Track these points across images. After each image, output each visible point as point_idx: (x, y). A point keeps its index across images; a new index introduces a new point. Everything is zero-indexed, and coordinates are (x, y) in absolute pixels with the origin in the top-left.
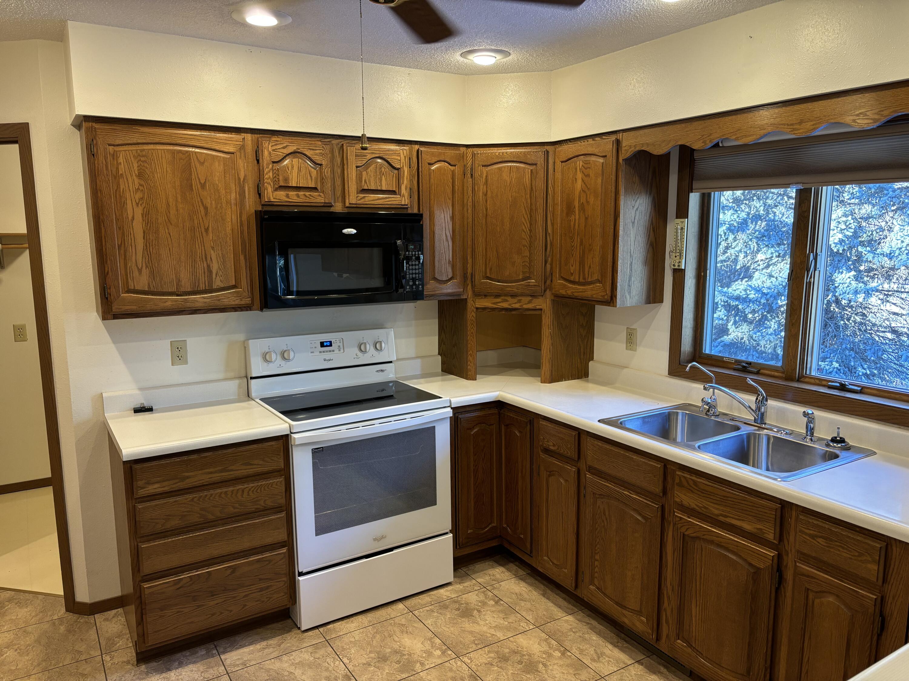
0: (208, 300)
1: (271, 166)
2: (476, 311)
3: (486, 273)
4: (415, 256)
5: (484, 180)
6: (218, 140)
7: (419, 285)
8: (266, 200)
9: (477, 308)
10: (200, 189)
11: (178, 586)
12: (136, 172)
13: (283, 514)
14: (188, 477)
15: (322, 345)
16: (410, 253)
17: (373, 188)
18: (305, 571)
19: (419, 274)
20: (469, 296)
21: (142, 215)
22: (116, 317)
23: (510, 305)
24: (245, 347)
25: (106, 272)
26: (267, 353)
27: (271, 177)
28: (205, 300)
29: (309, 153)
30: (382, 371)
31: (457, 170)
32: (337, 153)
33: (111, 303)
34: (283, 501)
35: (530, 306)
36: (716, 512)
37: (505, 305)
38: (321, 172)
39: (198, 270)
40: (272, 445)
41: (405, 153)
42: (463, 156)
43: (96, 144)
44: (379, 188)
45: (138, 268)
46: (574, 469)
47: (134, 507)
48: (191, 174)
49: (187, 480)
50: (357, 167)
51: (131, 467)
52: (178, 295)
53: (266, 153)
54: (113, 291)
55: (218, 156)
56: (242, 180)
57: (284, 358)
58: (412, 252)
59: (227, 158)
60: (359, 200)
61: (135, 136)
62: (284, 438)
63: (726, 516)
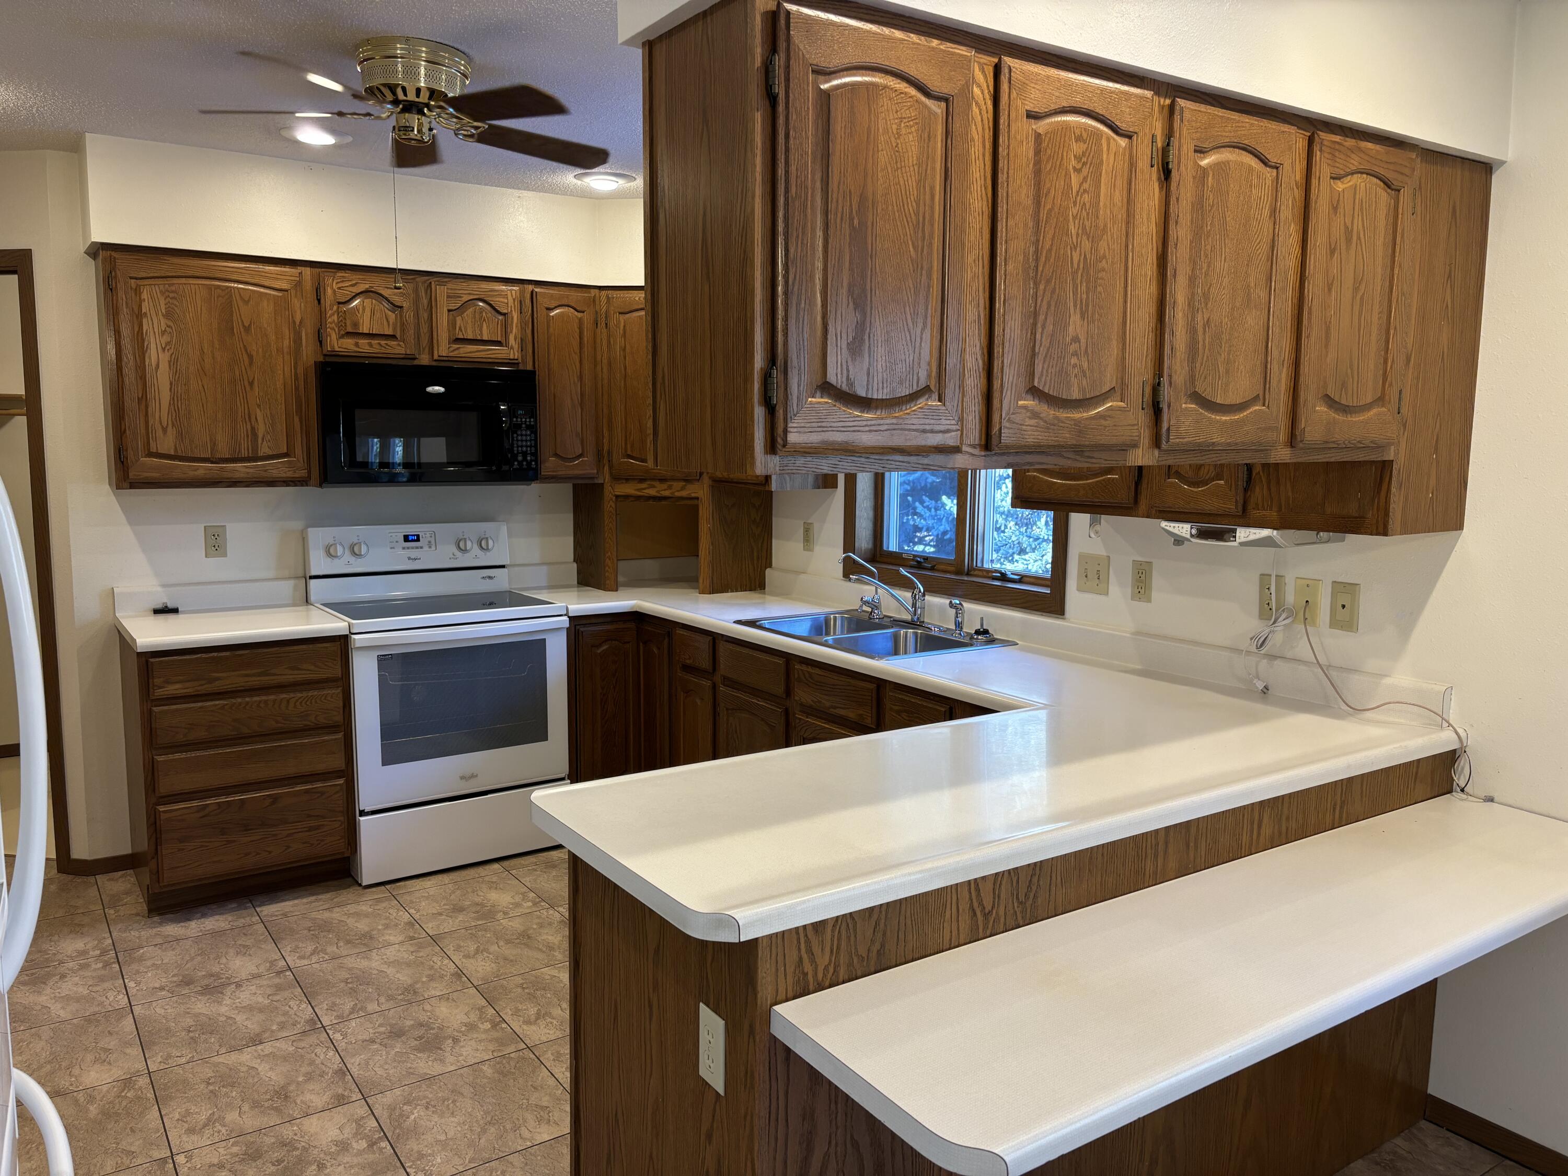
0: (251, 470)
1: (335, 308)
2: (616, 500)
3: (626, 451)
4: (525, 424)
5: (621, 332)
6: (267, 275)
7: (531, 461)
8: (329, 349)
9: (617, 496)
10: (243, 333)
11: (202, 814)
12: (164, 311)
13: (340, 735)
14: (218, 679)
15: (406, 538)
16: (519, 420)
17: (470, 337)
18: (367, 809)
19: (531, 446)
20: (607, 480)
21: (170, 362)
22: (133, 485)
23: (658, 492)
24: (303, 538)
25: (123, 430)
26: (331, 545)
27: (336, 321)
28: (248, 470)
29: (386, 293)
30: (490, 578)
31: (587, 317)
32: (422, 293)
33: (128, 469)
34: (339, 718)
35: (684, 494)
36: (828, 704)
37: (652, 492)
38: (401, 316)
39: (239, 433)
40: (327, 647)
41: (514, 294)
42: (594, 301)
43: (116, 277)
44: (479, 338)
45: (162, 427)
46: (709, 683)
47: (150, 711)
48: (232, 315)
49: (217, 682)
50: (449, 311)
51: (147, 662)
52: (212, 463)
53: (329, 291)
54: (130, 454)
55: (266, 294)
56: (298, 323)
57: (354, 553)
58: (521, 419)
59: (278, 296)
60: (452, 351)
61: (164, 267)
62: (342, 641)
63: (835, 708)
